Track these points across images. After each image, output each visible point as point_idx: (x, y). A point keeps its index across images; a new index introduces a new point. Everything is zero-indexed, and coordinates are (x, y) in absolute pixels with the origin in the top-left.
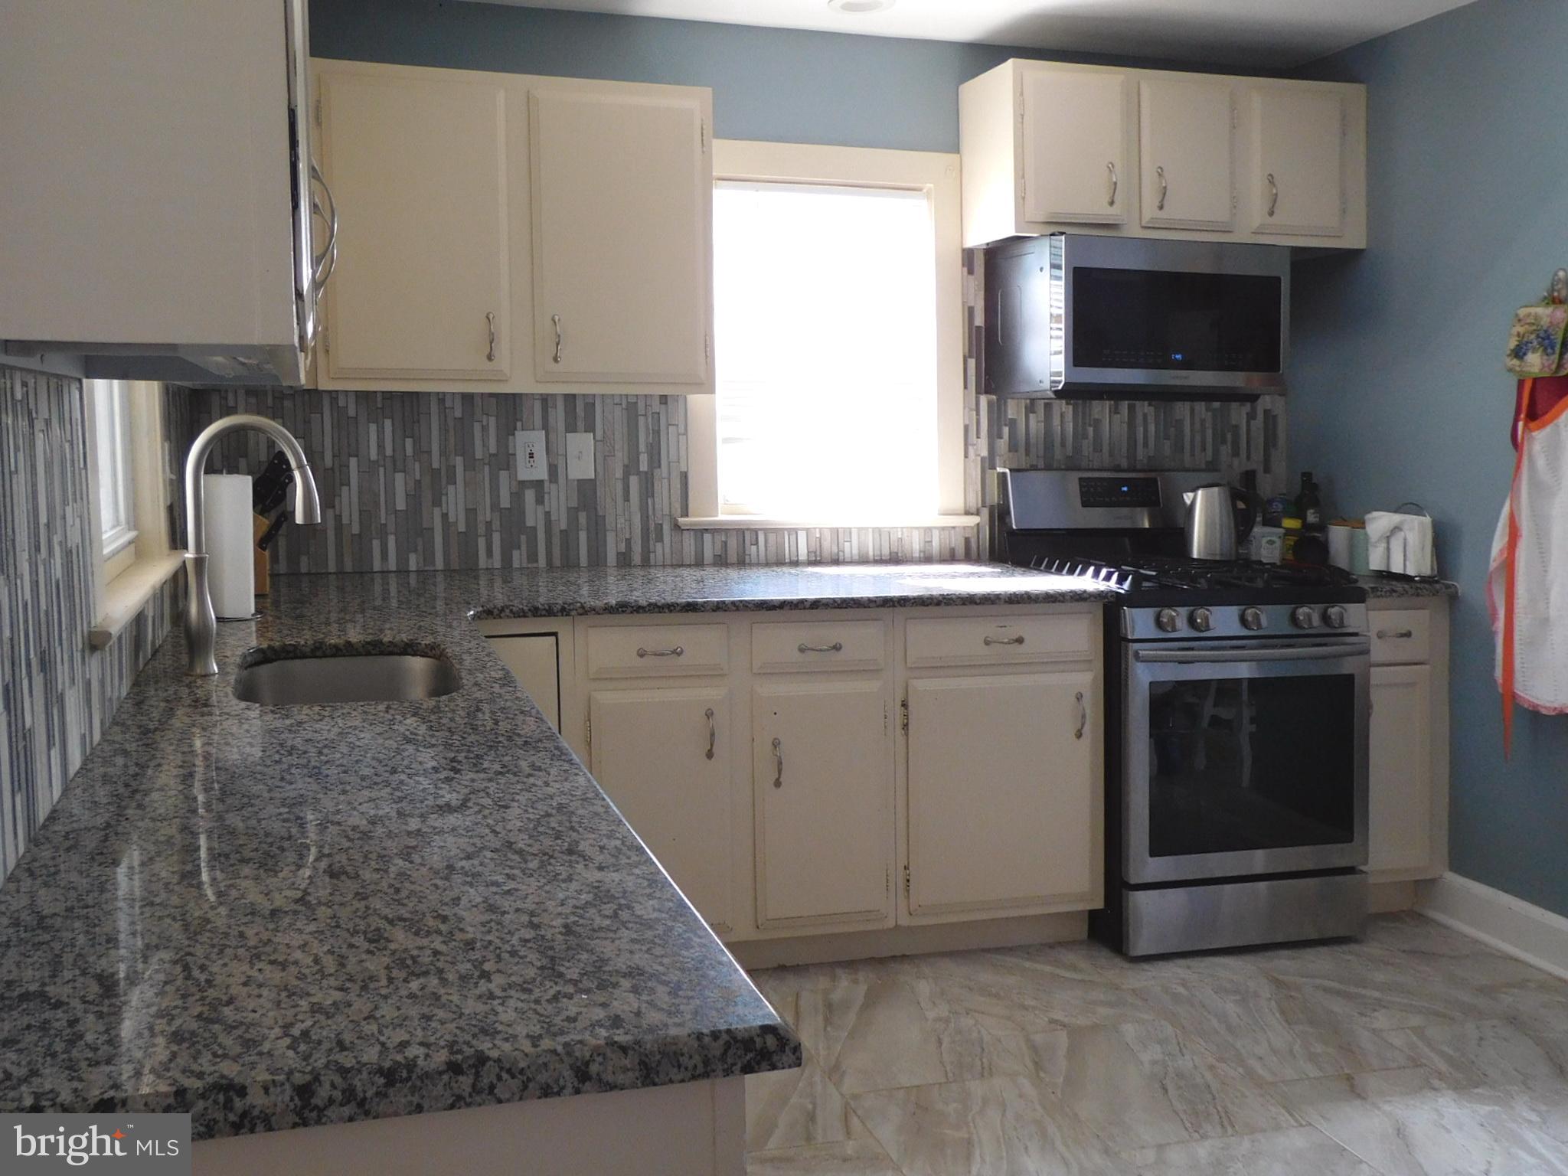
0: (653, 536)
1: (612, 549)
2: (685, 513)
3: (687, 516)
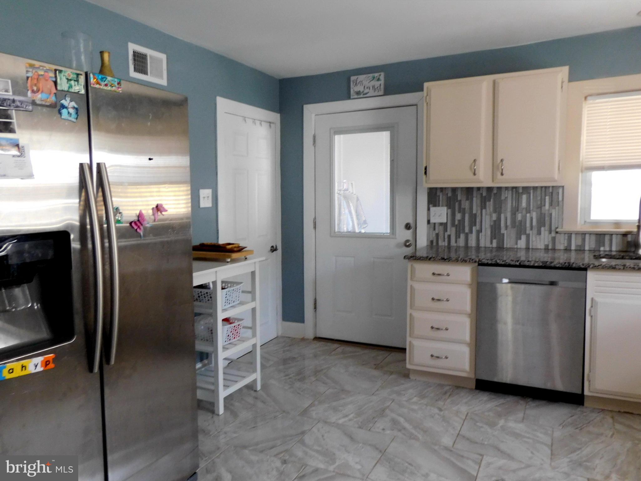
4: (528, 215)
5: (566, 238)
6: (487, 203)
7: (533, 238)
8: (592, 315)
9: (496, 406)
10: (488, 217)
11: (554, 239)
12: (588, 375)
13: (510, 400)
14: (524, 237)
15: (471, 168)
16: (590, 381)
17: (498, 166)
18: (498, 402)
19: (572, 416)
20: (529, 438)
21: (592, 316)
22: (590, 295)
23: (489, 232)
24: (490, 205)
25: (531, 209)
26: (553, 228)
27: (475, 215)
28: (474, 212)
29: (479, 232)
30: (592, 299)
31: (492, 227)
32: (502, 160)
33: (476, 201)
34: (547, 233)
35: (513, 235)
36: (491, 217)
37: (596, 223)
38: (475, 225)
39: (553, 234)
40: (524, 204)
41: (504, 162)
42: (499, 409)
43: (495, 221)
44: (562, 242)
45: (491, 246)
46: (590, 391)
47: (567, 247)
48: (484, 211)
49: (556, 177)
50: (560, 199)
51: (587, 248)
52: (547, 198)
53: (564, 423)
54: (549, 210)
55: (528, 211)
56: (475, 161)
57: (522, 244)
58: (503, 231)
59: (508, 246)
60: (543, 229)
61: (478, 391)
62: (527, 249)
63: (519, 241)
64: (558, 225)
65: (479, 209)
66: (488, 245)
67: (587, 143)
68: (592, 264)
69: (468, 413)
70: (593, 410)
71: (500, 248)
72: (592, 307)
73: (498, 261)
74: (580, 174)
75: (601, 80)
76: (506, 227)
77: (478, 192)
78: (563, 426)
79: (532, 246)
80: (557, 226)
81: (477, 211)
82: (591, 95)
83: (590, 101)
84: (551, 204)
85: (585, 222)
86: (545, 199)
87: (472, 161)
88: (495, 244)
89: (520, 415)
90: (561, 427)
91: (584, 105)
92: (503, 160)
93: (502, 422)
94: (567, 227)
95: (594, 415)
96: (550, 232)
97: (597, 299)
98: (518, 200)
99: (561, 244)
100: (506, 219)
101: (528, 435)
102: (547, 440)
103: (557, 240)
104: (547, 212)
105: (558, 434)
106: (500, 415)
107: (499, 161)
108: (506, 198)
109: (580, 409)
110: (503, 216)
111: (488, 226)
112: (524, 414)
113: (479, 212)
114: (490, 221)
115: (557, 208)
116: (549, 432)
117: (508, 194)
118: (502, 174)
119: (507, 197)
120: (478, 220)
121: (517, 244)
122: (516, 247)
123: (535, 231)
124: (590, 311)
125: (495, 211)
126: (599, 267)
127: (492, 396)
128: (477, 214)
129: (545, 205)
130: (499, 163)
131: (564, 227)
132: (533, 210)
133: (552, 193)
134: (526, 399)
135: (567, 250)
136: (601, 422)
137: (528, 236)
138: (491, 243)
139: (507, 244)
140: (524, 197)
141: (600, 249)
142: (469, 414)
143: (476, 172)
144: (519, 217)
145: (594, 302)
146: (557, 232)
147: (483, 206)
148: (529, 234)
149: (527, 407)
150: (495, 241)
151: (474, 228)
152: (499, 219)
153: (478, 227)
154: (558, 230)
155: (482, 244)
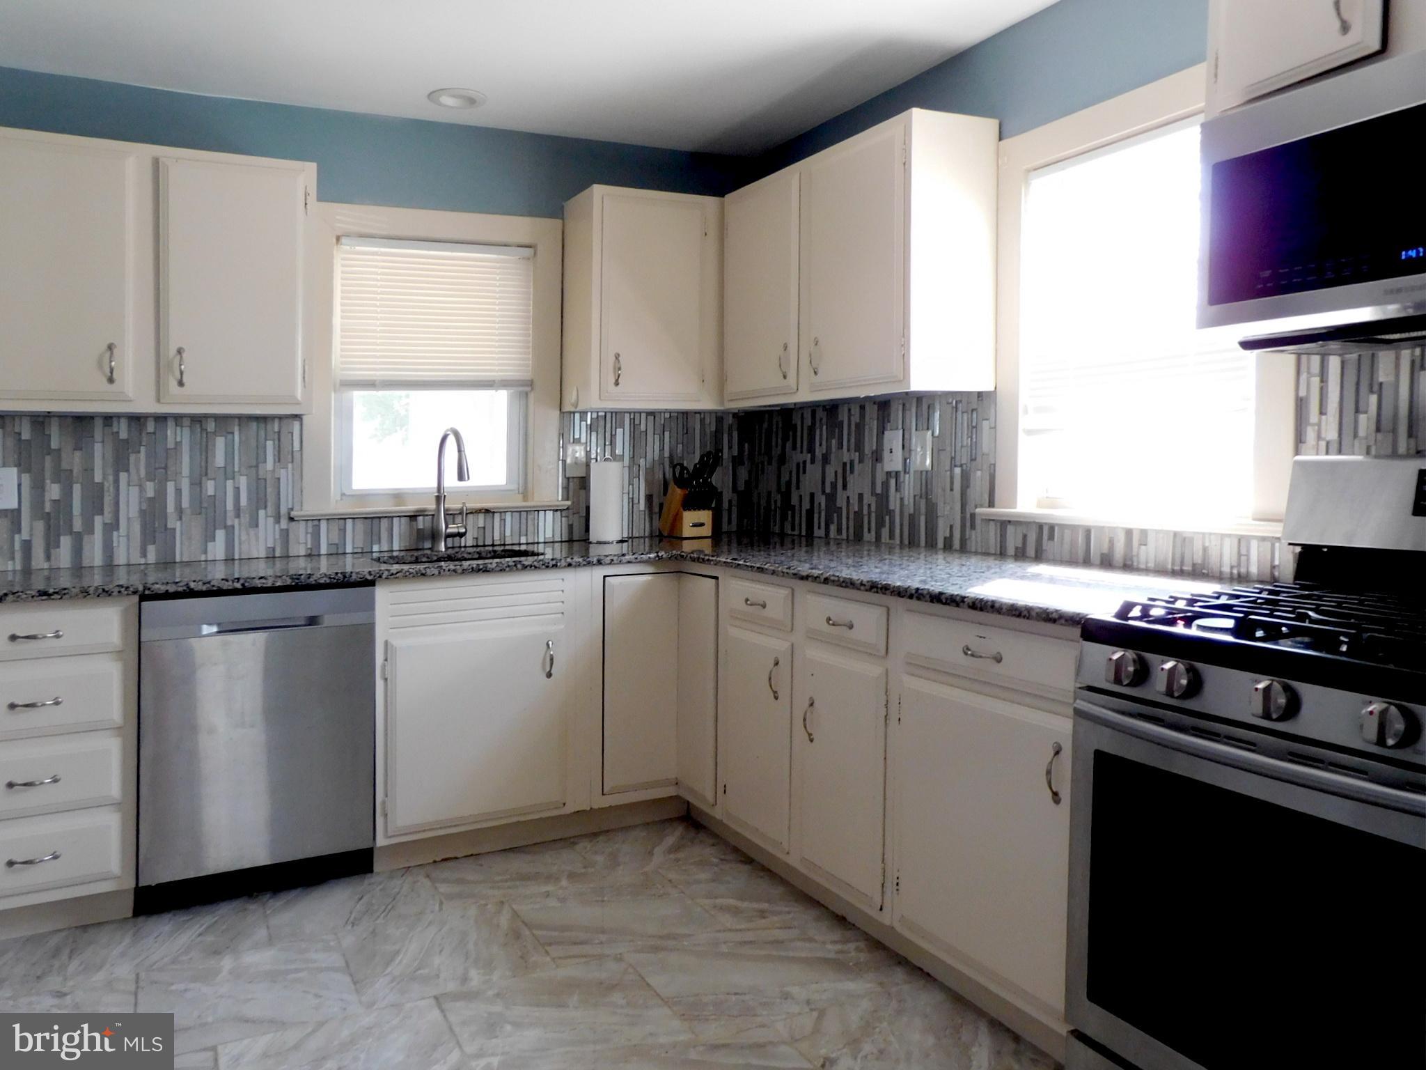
0: (968, 524)
1: (942, 533)
2: (991, 504)
3: (993, 506)
4: (230, 483)
5: (310, 530)
6: (132, 458)
7: (241, 534)
8: (386, 676)
9: (200, 935)
10: (134, 491)
11: (285, 534)
12: (384, 803)
13: (225, 913)
14: (220, 535)
15: (100, 364)
16: (386, 815)
17: (170, 365)
18: (201, 926)
19: (361, 899)
20: (297, 971)
21: (386, 680)
22: (381, 634)
23: (137, 528)
24: (139, 461)
25: (236, 469)
26: (283, 510)
27: (101, 485)
28: (98, 478)
29: (112, 526)
30: (386, 643)
31: (142, 513)
32: (180, 351)
33: (100, 452)
34: (271, 520)
35: (196, 531)
36: (141, 487)
37: (363, 496)
38: (101, 512)
39: (284, 524)
40: (219, 459)
41: (184, 355)
42: (210, 938)
43: (151, 500)
44: (302, 539)
45: (143, 561)
46: (387, 837)
47: (311, 549)
48: (123, 476)
49: (299, 395)
50: (297, 446)
51: (349, 549)
52: (269, 444)
53: (353, 916)
54: (274, 471)
55: (228, 472)
56: (110, 347)
57: (217, 549)
58: (172, 522)
59: (186, 559)
60: (262, 513)
61: (141, 919)
62: (230, 560)
63: (210, 545)
64: (293, 505)
65: (110, 471)
66: (136, 559)
67: (342, 331)
68: (387, 570)
69: (137, 975)
70: (392, 875)
71: (167, 563)
72: (386, 660)
73: (192, 585)
74: (333, 395)
75: (363, 208)
76: (180, 512)
77: (106, 428)
78: (353, 924)
79: (240, 554)
80: (290, 507)
81: (105, 476)
82: (347, 235)
83: (346, 246)
84: (278, 458)
85: (343, 495)
86: (265, 447)
87: (105, 347)
88: (152, 557)
89: (262, 933)
90: (349, 927)
91: (335, 252)
92: (182, 351)
93: (227, 963)
94: (311, 507)
95: (397, 882)
96: (278, 519)
97: (396, 642)
98: (206, 450)
99: (300, 544)
100: (178, 492)
101: (293, 967)
102: (336, 959)
103: (291, 536)
104: (269, 477)
105: (349, 940)
106: (217, 952)
107: (173, 351)
108: (178, 444)
109: (369, 880)
110: (170, 487)
111: (134, 511)
112: (268, 927)
113: (111, 478)
114: (140, 497)
115: (290, 466)
116: (332, 944)
117: (182, 436)
118: (181, 384)
119: (181, 442)
120: (108, 500)
121: (205, 552)
122: (203, 558)
123: (245, 518)
124: (384, 667)
125: (151, 477)
126: (398, 575)
127: (181, 917)
128: (106, 484)
129: (265, 462)
130: (174, 357)
131: (305, 507)
132: (239, 471)
133: (279, 433)
134: (260, 897)
135: (312, 555)
136: (412, 890)
137: (230, 530)
138: (144, 554)
139: (182, 554)
140: (220, 442)
141: (372, 548)
142: (143, 975)
143: (115, 376)
144: (210, 487)
145: (389, 647)
146: (291, 519)
147: (120, 463)
148: (233, 527)
149: (268, 912)
150: (151, 550)
151: (98, 521)
152: (161, 493)
153: (108, 516)
154: (293, 514)
155: (121, 558)
